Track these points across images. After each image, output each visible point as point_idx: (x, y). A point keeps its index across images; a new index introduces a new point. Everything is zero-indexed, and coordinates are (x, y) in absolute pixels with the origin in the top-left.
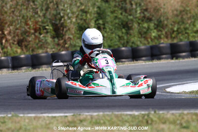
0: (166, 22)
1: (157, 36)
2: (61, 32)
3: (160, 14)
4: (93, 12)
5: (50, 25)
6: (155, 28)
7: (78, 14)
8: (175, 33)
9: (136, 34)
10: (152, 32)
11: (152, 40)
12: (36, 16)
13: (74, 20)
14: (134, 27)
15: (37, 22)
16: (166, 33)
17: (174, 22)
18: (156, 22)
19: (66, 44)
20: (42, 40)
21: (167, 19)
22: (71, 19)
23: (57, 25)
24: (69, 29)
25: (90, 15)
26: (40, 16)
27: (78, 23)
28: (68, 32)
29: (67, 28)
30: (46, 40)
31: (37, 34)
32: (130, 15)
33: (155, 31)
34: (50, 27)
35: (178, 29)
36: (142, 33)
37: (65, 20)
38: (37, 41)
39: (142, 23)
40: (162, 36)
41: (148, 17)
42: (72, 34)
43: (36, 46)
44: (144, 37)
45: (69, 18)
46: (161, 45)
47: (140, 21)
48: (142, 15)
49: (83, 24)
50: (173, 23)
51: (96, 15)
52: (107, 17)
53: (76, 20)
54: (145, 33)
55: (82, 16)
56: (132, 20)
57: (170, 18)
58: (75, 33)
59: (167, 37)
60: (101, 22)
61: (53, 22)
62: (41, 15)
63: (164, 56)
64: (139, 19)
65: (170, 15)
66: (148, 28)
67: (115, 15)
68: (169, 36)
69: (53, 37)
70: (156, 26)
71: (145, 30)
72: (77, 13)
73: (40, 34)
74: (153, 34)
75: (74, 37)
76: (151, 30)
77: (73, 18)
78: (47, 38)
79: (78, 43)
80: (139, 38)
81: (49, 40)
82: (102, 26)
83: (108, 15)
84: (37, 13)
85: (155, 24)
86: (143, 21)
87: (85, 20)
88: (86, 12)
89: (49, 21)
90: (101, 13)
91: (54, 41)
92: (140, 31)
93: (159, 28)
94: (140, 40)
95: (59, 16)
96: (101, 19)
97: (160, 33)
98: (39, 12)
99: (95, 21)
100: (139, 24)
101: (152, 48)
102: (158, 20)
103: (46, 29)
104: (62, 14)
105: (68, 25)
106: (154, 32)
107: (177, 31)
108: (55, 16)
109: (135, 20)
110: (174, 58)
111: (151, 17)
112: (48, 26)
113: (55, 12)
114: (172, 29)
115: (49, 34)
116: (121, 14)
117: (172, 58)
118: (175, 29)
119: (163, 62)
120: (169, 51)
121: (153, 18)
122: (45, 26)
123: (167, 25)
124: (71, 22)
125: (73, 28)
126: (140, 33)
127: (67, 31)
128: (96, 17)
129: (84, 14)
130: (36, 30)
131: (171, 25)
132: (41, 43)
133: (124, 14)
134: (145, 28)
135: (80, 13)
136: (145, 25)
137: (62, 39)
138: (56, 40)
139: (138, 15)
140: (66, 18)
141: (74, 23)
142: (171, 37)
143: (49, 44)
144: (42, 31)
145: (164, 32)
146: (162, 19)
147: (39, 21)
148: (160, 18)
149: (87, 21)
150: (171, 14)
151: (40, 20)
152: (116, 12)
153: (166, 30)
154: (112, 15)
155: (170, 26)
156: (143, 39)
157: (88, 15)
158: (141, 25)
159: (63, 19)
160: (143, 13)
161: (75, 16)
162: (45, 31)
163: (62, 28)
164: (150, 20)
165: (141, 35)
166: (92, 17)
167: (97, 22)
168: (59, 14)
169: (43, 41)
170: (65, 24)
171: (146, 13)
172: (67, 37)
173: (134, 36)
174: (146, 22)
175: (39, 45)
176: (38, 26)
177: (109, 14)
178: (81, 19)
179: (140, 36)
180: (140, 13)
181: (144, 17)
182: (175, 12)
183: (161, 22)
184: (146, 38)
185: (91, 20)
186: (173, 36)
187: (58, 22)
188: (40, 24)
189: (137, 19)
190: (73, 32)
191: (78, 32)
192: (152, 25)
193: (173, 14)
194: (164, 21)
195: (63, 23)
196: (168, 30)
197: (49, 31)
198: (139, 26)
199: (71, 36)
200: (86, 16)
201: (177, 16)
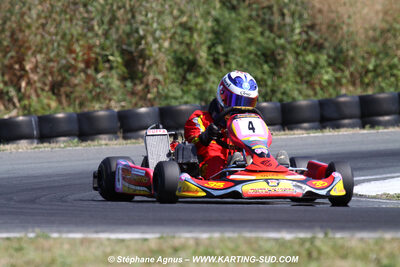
0: (351, 53)
1: (333, 80)
2: (140, 67)
3: (339, 36)
4: (205, 29)
5: (117, 54)
6: (330, 65)
7: (175, 33)
8: (370, 75)
9: (291, 74)
10: (323, 71)
11: (323, 88)
12: (90, 34)
13: (166, 44)
14: (286, 61)
15: (90, 48)
16: (352, 74)
17: (368, 53)
18: (331, 53)
19: (149, 92)
20: (102, 83)
21: (355, 46)
22: (161, 41)
23: (131, 53)
24: (156, 62)
25: (200, 36)
26: (97, 35)
27: (175, 52)
28: (154, 67)
29: (152, 60)
30: (108, 84)
31: (90, 71)
32: (280, 37)
33: (330, 70)
34: (116, 59)
35: (376, 67)
36: (304, 74)
37: (146, 43)
38: (91, 85)
39: (304, 53)
40: (344, 81)
41: (316, 41)
42: (162, 73)
43: (89, 96)
44: (307, 82)
45: (156, 40)
46: (342, 99)
47: (298, 50)
48: (304, 36)
49: (183, 53)
50: (366, 55)
51: (210, 36)
52: (233, 40)
53: (171, 44)
54: (310, 74)
55: (183, 36)
56: (283, 47)
57: (360, 44)
58: (168, 70)
59: (354, 84)
60: (220, 49)
61: (124, 47)
62: (100, 32)
63: (346, 121)
64: (298, 46)
65: (360, 38)
66: (316, 65)
67: (250, 36)
68: (358, 81)
69: (123, 79)
70: (331, 61)
71: (309, 68)
72: (173, 31)
73: (97, 71)
74: (326, 77)
75: (165, 79)
76: (322, 67)
77: (165, 40)
78: (110, 80)
79: (173, 91)
80: (297, 83)
81: (115, 83)
82: (222, 59)
83: (235, 36)
84: (91, 29)
85: (329, 56)
86: (305, 49)
87: (188, 45)
88: (191, 30)
89: (115, 45)
90: (221, 30)
91: (125, 86)
92: (300, 69)
93: (338, 64)
94: (300, 87)
95: (136, 35)
96: (221, 43)
97: (339, 75)
98: (96, 28)
99: (209, 48)
100: (297, 54)
101: (322, 104)
102: (335, 49)
103: (108, 61)
104: (141, 33)
105: (154, 54)
106: (327, 72)
107: (374, 70)
108: (129, 35)
109: (288, 46)
110: (368, 126)
111: (321, 41)
112: (112, 55)
113: (127, 28)
114: (364, 67)
115: (114, 72)
116: (262, 34)
117: (363, 126)
118: (371, 67)
119: (343, 132)
120: (356, 111)
121: (327, 44)
122: (107, 56)
123: (353, 59)
124: (160, 49)
125: (163, 61)
126: (299, 73)
127: (150, 66)
128: (210, 40)
129: (187, 33)
130: (88, 64)
131: (363, 58)
132: (98, 90)
133: (267, 33)
134: (309, 63)
135: (179, 31)
136: (311, 58)
137: (142, 82)
138: (129, 84)
139: (296, 37)
140: (150, 39)
141: (167, 50)
142: (362, 83)
143: (114, 93)
144: (101, 66)
145: (347, 73)
146: (344, 46)
147: (94, 46)
148: (339, 44)
149: (193, 47)
150: (363, 36)
151: (98, 43)
152: (251, 30)
153: (352, 69)
154: (242, 37)
155: (361, 62)
156: (305, 86)
157: (195, 36)
158: (301, 58)
159: (143, 42)
160: (307, 33)
161: (169, 35)
162: (107, 65)
163: (141, 61)
164: (319, 47)
165: (302, 78)
166: (202, 40)
167: (213, 50)
168: (137, 31)
169: (103, 86)
170: (147, 52)
171: (311, 33)
172: (151, 78)
173: (287, 80)
174: (313, 52)
175: (94, 93)
176: (93, 55)
177: (237, 33)
178: (181, 43)
179: (298, 79)
180: (300, 33)
181: (308, 41)
182: (371, 33)
183: (341, 51)
184: (310, 84)
185: (201, 44)
186: (366, 80)
187: (133, 48)
188: (98, 50)
189: (294, 46)
190: (165, 69)
191: (174, 69)
192: (323, 58)
193: (367, 37)
194: (348, 50)
195: (143, 50)
196: (356, 69)
197: (115, 65)
198: (297, 59)
199: (160, 78)
200: (191, 37)
201: (375, 40)
